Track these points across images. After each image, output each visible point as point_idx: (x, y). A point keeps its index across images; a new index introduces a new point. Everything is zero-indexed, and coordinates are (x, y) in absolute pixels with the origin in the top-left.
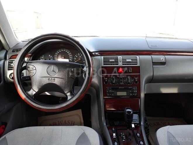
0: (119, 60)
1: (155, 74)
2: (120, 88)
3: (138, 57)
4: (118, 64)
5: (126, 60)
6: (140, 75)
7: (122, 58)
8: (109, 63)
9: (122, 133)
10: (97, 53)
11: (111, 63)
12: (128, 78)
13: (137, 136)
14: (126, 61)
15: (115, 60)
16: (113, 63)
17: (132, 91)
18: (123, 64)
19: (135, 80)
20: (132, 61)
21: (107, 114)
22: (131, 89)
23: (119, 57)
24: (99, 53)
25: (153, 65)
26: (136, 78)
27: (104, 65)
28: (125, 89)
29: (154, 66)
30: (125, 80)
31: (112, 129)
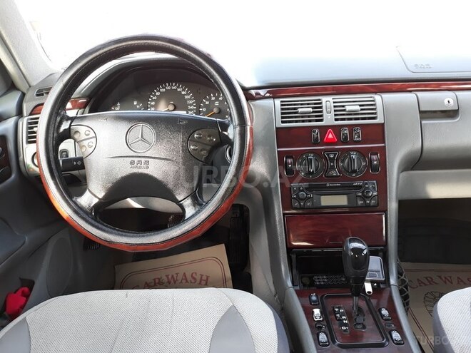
0: (324, 108)
1: (426, 145)
2: (328, 185)
3: (377, 98)
4: (322, 120)
5: (343, 106)
6: (385, 147)
7: (334, 102)
8: (296, 117)
9: (339, 308)
10: (262, 92)
11: (302, 117)
12: (351, 159)
13: (382, 316)
14: (344, 110)
15: (313, 108)
16: (309, 117)
17: (363, 192)
18: (336, 120)
19: (371, 161)
20: (362, 110)
21: (294, 257)
22: (360, 187)
23: (324, 99)
24: (268, 92)
25: (422, 118)
26: (374, 157)
27: (283, 122)
28: (342, 187)
29: (423, 122)
30: (343, 162)
31: (310, 297)
